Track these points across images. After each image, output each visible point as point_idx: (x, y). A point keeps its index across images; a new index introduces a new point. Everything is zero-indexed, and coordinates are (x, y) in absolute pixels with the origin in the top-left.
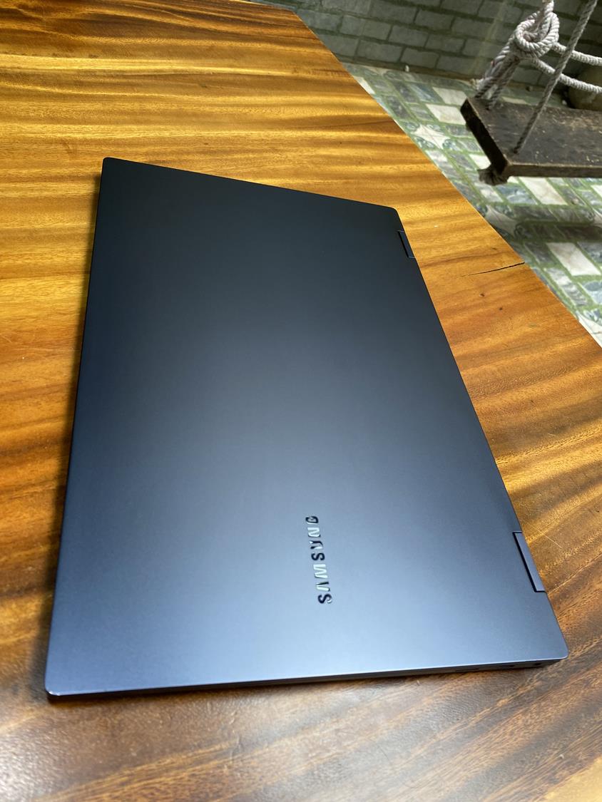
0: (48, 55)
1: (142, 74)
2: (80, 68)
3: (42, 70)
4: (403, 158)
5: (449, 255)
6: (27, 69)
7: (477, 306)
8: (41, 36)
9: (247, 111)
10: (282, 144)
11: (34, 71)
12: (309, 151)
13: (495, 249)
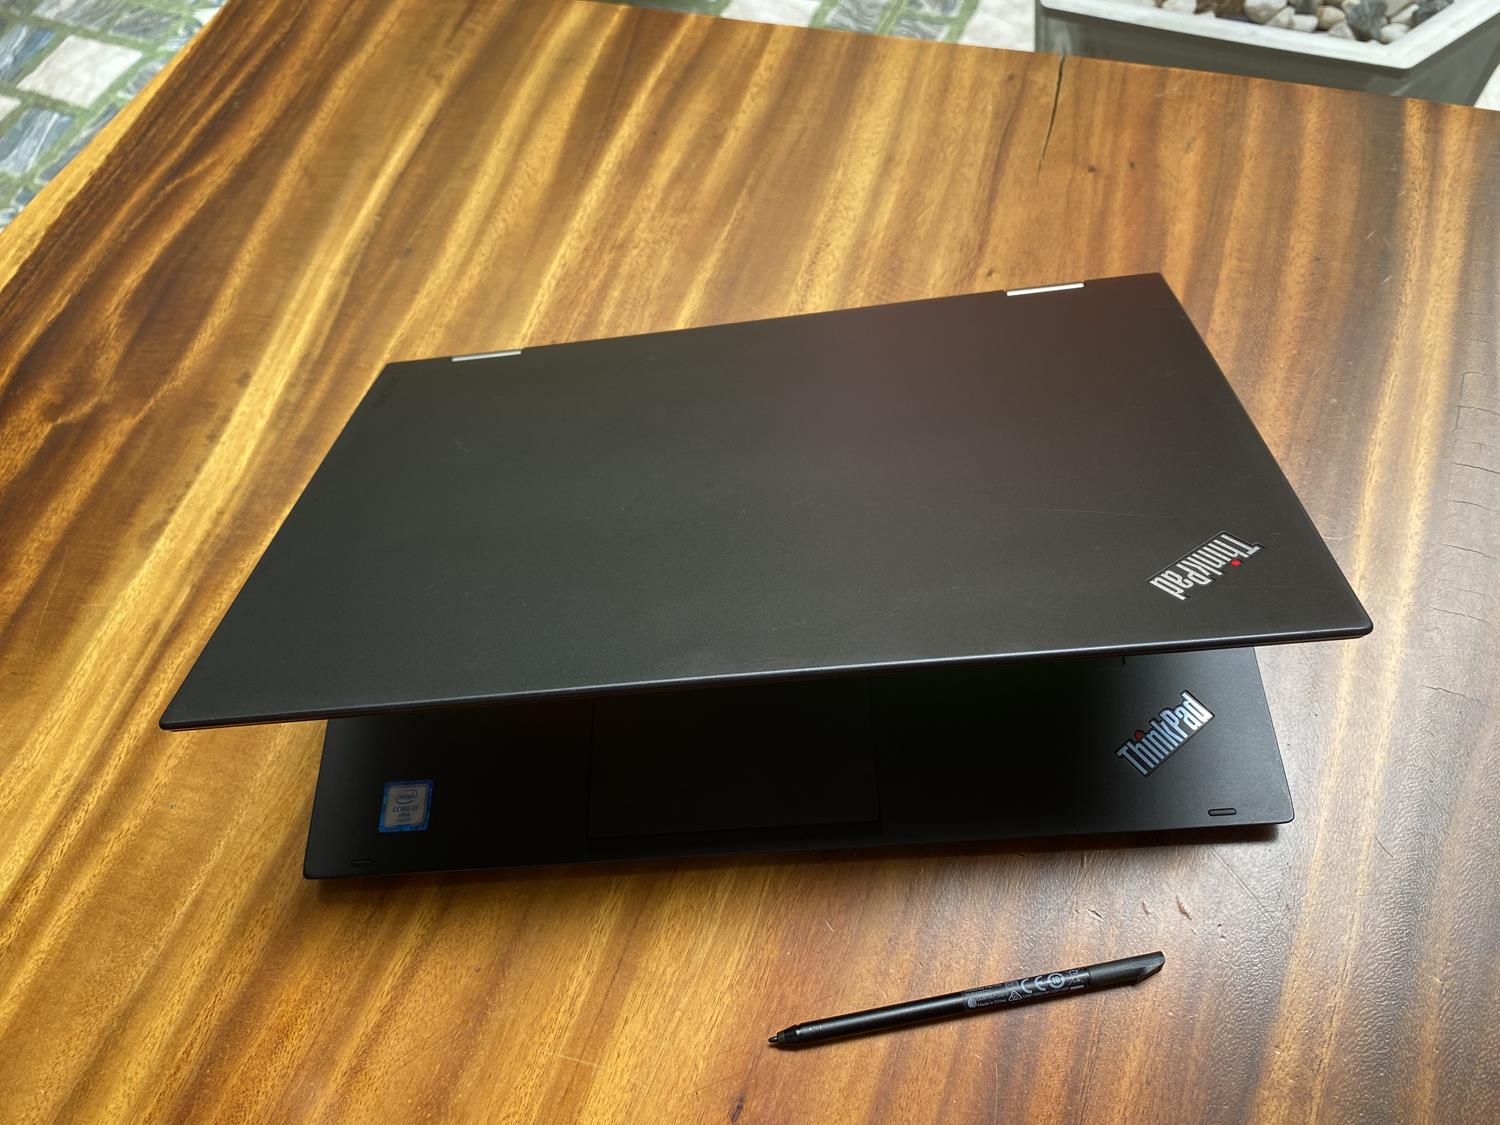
0: (209, 450)
1: (326, 330)
2: (266, 419)
3: (242, 478)
4: (740, 62)
5: (986, 155)
6: (230, 501)
7: (1108, 194)
8: (150, 432)
9: (501, 225)
10: (611, 227)
11: (240, 492)
12: (649, 197)
13: (1011, 78)
